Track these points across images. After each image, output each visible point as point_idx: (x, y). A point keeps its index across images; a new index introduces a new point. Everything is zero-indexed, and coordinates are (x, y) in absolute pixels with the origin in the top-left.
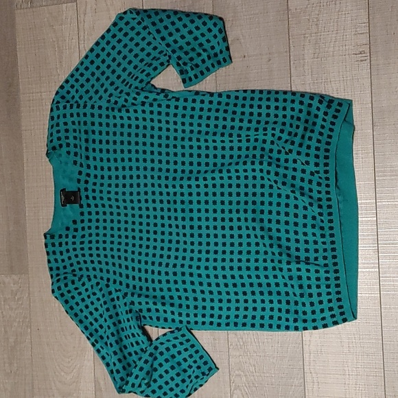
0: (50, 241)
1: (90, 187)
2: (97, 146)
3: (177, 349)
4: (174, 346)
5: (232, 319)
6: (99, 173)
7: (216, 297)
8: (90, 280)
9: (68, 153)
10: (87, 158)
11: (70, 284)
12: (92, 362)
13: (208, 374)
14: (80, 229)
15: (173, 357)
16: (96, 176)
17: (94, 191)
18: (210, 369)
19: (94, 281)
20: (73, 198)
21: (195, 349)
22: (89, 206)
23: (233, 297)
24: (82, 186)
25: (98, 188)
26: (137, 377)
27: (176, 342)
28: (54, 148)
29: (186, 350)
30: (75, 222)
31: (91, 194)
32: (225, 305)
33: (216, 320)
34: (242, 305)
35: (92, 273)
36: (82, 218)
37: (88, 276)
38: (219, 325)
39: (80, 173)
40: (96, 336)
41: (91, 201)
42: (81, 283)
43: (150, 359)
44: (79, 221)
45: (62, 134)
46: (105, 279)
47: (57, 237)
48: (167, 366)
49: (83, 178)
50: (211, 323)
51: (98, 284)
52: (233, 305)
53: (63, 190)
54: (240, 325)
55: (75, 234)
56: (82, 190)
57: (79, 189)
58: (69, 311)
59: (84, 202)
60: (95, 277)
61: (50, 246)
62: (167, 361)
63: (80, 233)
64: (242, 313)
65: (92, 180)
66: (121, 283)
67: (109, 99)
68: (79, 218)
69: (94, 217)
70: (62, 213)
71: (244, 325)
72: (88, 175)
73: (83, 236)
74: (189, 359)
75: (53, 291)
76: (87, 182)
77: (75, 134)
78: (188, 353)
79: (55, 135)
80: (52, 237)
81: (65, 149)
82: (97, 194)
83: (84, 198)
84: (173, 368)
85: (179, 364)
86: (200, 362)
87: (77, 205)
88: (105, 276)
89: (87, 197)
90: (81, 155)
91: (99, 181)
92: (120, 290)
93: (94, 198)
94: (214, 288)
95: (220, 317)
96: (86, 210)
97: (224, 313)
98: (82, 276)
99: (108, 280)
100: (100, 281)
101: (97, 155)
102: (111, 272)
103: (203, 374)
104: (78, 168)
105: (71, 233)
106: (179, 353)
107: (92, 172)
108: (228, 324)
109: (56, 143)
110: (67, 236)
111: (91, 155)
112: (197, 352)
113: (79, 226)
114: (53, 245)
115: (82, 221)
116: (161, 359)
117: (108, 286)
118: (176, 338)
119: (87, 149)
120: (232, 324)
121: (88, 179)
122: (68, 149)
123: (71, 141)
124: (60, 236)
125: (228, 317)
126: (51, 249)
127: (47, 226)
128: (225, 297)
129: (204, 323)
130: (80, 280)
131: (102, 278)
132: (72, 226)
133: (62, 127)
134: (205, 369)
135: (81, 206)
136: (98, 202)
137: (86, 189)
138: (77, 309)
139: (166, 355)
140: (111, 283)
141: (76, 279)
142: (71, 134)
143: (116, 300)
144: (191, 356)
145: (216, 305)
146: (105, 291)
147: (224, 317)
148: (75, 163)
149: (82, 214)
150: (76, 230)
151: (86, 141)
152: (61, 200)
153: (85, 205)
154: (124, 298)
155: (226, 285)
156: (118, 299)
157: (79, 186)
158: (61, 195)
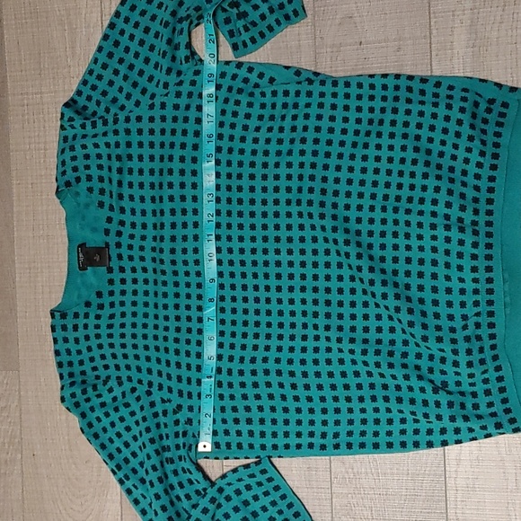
0: (59, 322)
1: (125, 240)
2: (136, 178)
3: (252, 493)
4: (248, 488)
5: (343, 439)
6: (139, 219)
7: (317, 405)
8: (120, 384)
9: (90, 190)
10: (121, 197)
11: (90, 390)
14: (107, 306)
15: (246, 503)
16: (133, 225)
17: (130, 247)
19: (127, 386)
20: (97, 258)
21: (280, 493)
22: (122, 270)
23: (343, 405)
24: (112, 239)
25: (136, 243)
27: (252, 482)
28: (68, 184)
29: (266, 494)
30: (99, 294)
31: (125, 251)
32: (331, 417)
33: (317, 441)
34: (357, 416)
35: (124, 374)
36: (111, 288)
37: (119, 378)
38: (323, 447)
39: (109, 220)
40: (126, 470)
41: (126, 264)
42: (107, 387)
43: (211, 507)
44: (106, 294)
45: (80, 163)
46: (145, 382)
47: (70, 316)
48: (236, 518)
49: (114, 227)
50: (311, 446)
51: (133, 390)
52: (344, 417)
53: (82, 246)
54: (356, 447)
55: (99, 312)
56: (113, 246)
57: (107, 245)
58: (86, 429)
59: (115, 264)
60: (130, 379)
61: (59, 329)
62: (236, 509)
63: (107, 311)
64: (357, 428)
65: (127, 230)
66: (170, 390)
67: (151, 102)
68: (106, 289)
69: (129, 287)
70: (79, 281)
71: (362, 445)
72: (122, 223)
73: (112, 316)
74: (270, 508)
75: (63, 399)
76: (119, 234)
77: (99, 162)
78: (270, 499)
79: (70, 164)
80: (64, 316)
81: (84, 185)
82: (136, 253)
83: (114, 257)
85: (255, 514)
86: (288, 514)
87: (104, 269)
88: (145, 377)
89: (120, 257)
90: (111, 192)
91: (138, 232)
92: (169, 401)
93: (131, 258)
94: (314, 393)
95: (324, 435)
96: (117, 276)
97: (330, 429)
98: (108, 378)
99: (150, 384)
100: (138, 386)
101: (136, 192)
102: (155, 372)
104: (105, 212)
105: (93, 311)
106: (256, 498)
107: (128, 218)
108: (337, 446)
109: (70, 175)
110: (86, 316)
111: (126, 191)
112: (283, 497)
113: (106, 300)
114: (64, 328)
115: (111, 293)
116: (227, 507)
117: (149, 393)
118: (252, 476)
119: (120, 184)
120: (343, 446)
121: (121, 229)
122: (89, 184)
123: (94, 172)
124: (76, 315)
125: (336, 435)
126: (60, 334)
127: (56, 299)
128: (330, 405)
129: (299, 446)
130: (105, 383)
131: (140, 382)
132: (95, 301)
133: (79, 152)
135: (110, 270)
136: (137, 264)
137: (118, 245)
138: (97, 427)
139: (236, 501)
140: (155, 389)
141: (100, 382)
142: (93, 162)
143: (161, 415)
144: (274, 503)
145: (318, 417)
146: (145, 401)
147: (330, 435)
148: (101, 205)
149: (111, 282)
150: (101, 307)
151: (120, 171)
152: (79, 260)
153: (116, 269)
154: (175, 412)
155: (333, 387)
156: (165, 413)
157: (108, 239)
158: (78, 253)
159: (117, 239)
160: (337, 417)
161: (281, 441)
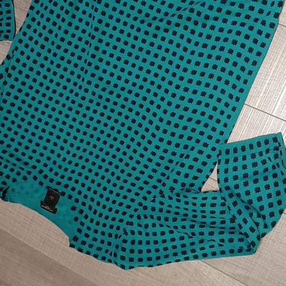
0: (78, 244)
1: (51, 175)
2: (22, 149)
3: (240, 168)
4: (235, 169)
7: (205, 100)
8: (131, 224)
9: (14, 180)
10: (26, 164)
11: (124, 245)
12: (213, 269)
13: (279, 144)
14: (82, 207)
15: (245, 176)
16: (45, 165)
17: (56, 174)
18: (275, 140)
19: (135, 220)
20: (52, 198)
21: (247, 147)
22: (66, 186)
23: (213, 82)
24: (46, 182)
25: (56, 169)
26: (245, 221)
27: (232, 164)
29: (244, 158)
30: (73, 208)
31: (57, 179)
32: (217, 94)
33: (228, 111)
34: (225, 76)
35: (127, 218)
36: (73, 199)
37: (128, 223)
38: (234, 109)
39: (35, 178)
41: (64, 181)
42: (129, 233)
43: (235, 199)
44: (75, 204)
46: (138, 207)
47: (78, 235)
48: (252, 187)
49: (40, 178)
50: (229, 117)
51: (139, 217)
52: (221, 85)
53: (42, 203)
54: (244, 87)
55: (84, 214)
56: (51, 185)
57: (48, 187)
58: (150, 263)
59: (61, 189)
60: (131, 216)
61: (83, 247)
62: (246, 184)
63: (86, 209)
64: (233, 80)
65: (46, 171)
66: (149, 192)
68: (72, 202)
69: (78, 187)
70: (61, 217)
72: (41, 172)
73: (90, 208)
74: (255, 160)
75: (123, 267)
76: (46, 177)
78: (249, 157)
80: (75, 239)
81: (9, 182)
82: (61, 172)
83: (57, 187)
84: (256, 181)
85: (256, 173)
86: (264, 148)
87: (61, 198)
88: (135, 205)
89: (59, 183)
90: (21, 168)
92: (155, 197)
93: (62, 177)
94: (196, 98)
95: (227, 105)
96: (68, 191)
97: (225, 99)
98: (124, 230)
99: (140, 204)
100: (137, 213)
101: (28, 153)
103: (276, 149)
104: (30, 177)
105: (81, 218)
106: (245, 167)
107: (40, 166)
111: (25, 159)
112: (251, 147)
113: (79, 206)
114: (84, 243)
115: (77, 201)
116: (242, 190)
117: (145, 208)
118: (227, 161)
119: (18, 160)
120: (240, 95)
121: (43, 174)
122: (11, 179)
123: (6, 171)
124: (79, 231)
125: (231, 96)
126: (86, 248)
127: (65, 240)
129: (225, 125)
130: (126, 233)
131: (136, 210)
132: (76, 213)
134: (272, 145)
135: (63, 194)
136: (68, 174)
137: (51, 180)
138: (153, 255)
139: (240, 182)
140: (144, 203)
141: (124, 237)
143: (162, 206)
144: (253, 156)
146: (149, 212)
148: (25, 178)
150: (81, 212)
151: (11, 155)
152: (48, 210)
153: (64, 190)
154: (163, 196)
155: (199, 83)
156: (161, 203)
157: (45, 185)
158: (44, 208)
159: (48, 179)
160: (219, 90)
161: (216, 136)
